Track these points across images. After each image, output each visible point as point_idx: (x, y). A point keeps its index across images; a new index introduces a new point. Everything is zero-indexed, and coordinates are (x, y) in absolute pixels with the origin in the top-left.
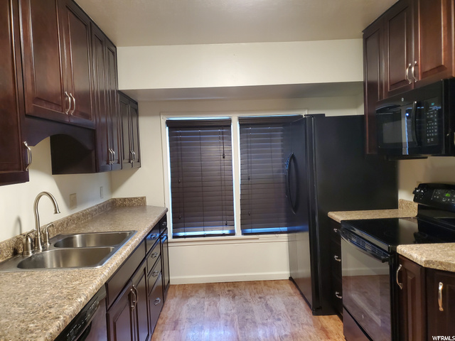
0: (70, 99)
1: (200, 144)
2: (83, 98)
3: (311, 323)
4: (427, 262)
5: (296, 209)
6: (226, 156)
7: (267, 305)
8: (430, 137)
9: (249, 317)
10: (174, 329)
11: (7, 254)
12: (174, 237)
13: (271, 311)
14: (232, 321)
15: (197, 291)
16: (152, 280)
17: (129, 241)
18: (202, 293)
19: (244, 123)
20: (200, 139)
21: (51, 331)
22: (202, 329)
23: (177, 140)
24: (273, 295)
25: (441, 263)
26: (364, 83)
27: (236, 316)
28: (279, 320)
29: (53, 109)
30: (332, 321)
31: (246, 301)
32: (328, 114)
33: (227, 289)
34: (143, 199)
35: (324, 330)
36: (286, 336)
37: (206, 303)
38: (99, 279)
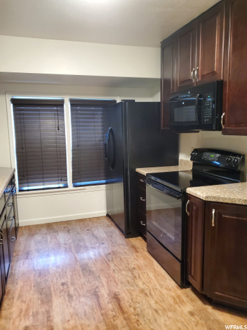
1: (39, 118)
3: (125, 243)
4: (207, 197)
5: (113, 167)
6: (60, 128)
7: (93, 235)
8: (206, 118)
9: (82, 244)
10: (27, 258)
12: (20, 191)
13: (97, 238)
14: (70, 248)
15: (40, 230)
16: (9, 223)
18: (44, 230)
19: (74, 104)
20: (39, 114)
22: (48, 255)
23: (20, 114)
24: (97, 227)
25: (215, 197)
26: (161, 79)
27: (72, 245)
28: (103, 243)
30: (138, 241)
31: (78, 233)
32: (138, 100)
33: (62, 226)
35: (134, 247)
36: (109, 254)
37: (48, 237)
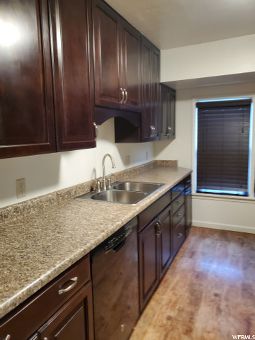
0: (124, 93)
1: (223, 121)
2: (133, 91)
6: (245, 130)
10: (191, 257)
11: (88, 190)
12: (198, 192)
14: (237, 261)
15: (212, 234)
16: (175, 220)
17: (158, 190)
18: (216, 236)
20: (223, 117)
21: (98, 238)
22: (211, 262)
23: (204, 117)
27: (242, 259)
29: (113, 100)
31: (253, 249)
33: (237, 237)
34: (175, 162)
37: (218, 244)
38: (132, 212)
